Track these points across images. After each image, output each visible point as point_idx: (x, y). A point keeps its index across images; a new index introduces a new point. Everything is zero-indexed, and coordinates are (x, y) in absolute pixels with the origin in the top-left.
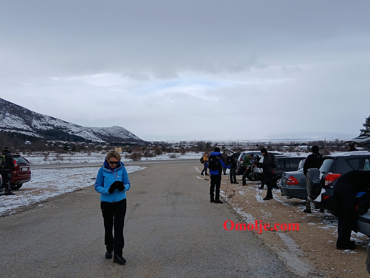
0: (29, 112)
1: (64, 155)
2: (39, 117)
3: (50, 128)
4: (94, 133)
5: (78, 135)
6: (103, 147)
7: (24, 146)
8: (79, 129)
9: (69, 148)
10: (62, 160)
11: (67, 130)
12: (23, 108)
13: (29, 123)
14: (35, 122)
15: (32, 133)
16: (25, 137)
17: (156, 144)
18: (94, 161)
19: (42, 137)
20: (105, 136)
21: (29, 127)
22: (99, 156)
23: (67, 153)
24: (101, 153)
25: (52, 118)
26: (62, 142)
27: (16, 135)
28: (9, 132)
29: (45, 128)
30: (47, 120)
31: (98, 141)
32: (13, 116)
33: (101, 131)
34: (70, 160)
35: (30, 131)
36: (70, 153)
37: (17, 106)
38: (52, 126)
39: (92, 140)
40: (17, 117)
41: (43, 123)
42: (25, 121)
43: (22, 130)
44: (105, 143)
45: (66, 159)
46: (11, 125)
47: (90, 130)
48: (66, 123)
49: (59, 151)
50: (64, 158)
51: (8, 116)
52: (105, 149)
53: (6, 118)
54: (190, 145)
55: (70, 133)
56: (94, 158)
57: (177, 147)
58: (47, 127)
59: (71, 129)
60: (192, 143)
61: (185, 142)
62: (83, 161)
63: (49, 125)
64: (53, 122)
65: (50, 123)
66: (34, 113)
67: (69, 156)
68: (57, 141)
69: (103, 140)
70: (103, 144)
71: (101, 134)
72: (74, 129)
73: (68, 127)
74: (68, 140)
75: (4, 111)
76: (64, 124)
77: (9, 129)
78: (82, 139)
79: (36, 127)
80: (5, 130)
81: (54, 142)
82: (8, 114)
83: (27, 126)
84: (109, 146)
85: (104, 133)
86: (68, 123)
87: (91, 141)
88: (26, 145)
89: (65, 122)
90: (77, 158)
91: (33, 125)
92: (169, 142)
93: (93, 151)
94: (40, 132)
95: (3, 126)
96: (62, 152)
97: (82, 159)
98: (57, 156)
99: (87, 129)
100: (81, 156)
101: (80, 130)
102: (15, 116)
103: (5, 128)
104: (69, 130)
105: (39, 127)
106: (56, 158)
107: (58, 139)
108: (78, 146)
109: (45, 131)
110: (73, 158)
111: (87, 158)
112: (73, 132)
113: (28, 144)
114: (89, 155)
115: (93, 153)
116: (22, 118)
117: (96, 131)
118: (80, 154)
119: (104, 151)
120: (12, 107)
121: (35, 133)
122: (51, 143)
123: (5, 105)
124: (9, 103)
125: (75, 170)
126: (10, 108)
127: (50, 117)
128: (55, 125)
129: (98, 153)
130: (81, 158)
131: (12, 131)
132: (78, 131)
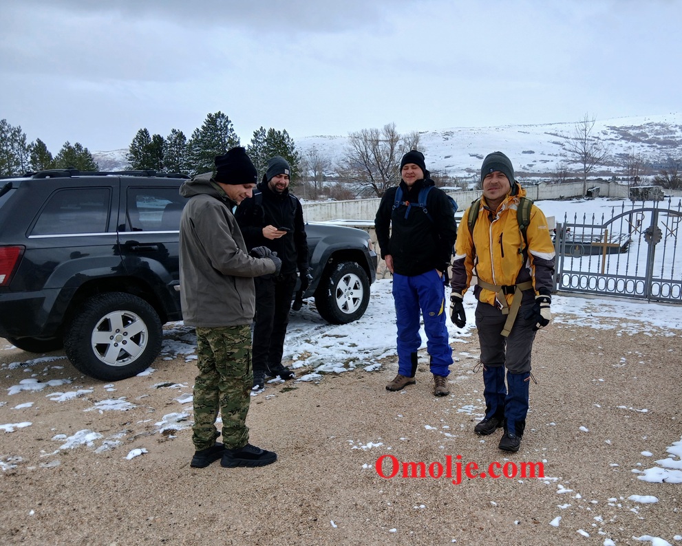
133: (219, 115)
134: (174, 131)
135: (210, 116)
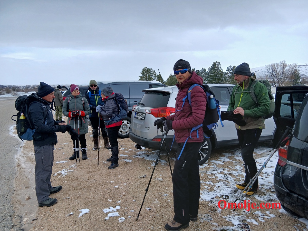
17: (10, 87)
54: (33, 87)
57: (24, 88)
60: (34, 86)
61: (29, 86)
92: (19, 86)
133: (217, 62)
134: (203, 68)
135: (214, 63)
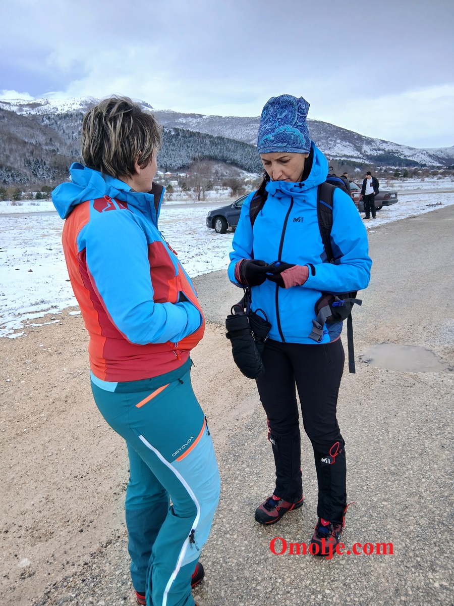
0: (360, 137)
1: (394, 181)
2: (369, 142)
3: (381, 152)
4: (430, 156)
5: (410, 158)
6: (440, 171)
7: (354, 174)
8: (412, 152)
9: (400, 174)
10: (392, 187)
11: (399, 154)
12: (353, 132)
13: (359, 149)
14: (366, 148)
15: (362, 160)
16: (355, 165)
18: (429, 187)
19: (372, 163)
20: (443, 159)
21: (359, 153)
22: (434, 182)
23: (397, 179)
24: (436, 178)
25: (384, 142)
26: (393, 167)
27: (346, 163)
28: (340, 160)
29: (375, 153)
30: (378, 143)
31: (434, 165)
32: (344, 143)
33: (438, 153)
34: (401, 187)
35: (360, 158)
36: (401, 180)
37: (348, 131)
38: (383, 150)
39: (427, 164)
40: (348, 143)
41: (374, 148)
42: (355, 146)
43: (352, 157)
44: (442, 167)
45: (396, 187)
46: (341, 152)
47: (425, 152)
48: (399, 145)
49: (389, 178)
50: (394, 185)
51: (339, 143)
52: (441, 174)
53: (337, 145)
55: (402, 157)
56: (428, 184)
58: (377, 152)
59: (403, 153)
62: (415, 188)
63: (379, 150)
64: (384, 146)
65: (381, 147)
66: (364, 138)
67: (400, 183)
68: (388, 167)
69: (440, 163)
70: (439, 168)
71: (437, 157)
72: (407, 153)
73: (400, 150)
74: (400, 165)
75: (335, 138)
76: (395, 147)
77: (339, 157)
78: (415, 163)
79: (366, 153)
80: (336, 159)
81: (384, 168)
82: (339, 141)
83: (357, 152)
84: (447, 170)
85: (441, 155)
86: (400, 146)
87: (425, 165)
88: (355, 172)
89: (397, 145)
90: (409, 184)
91: (363, 151)
93: (428, 176)
94: (370, 158)
95: (334, 154)
96: (393, 179)
97: (414, 186)
98: (387, 183)
99: (422, 152)
100: (414, 183)
101: (414, 153)
102: (346, 142)
103: (336, 156)
104: (401, 154)
105: (369, 153)
106: (386, 185)
107: (389, 164)
108: (410, 171)
109: (375, 156)
110: (405, 184)
111: (420, 184)
112: (405, 156)
113: (358, 172)
114: (423, 180)
115: (426, 179)
116: (353, 144)
117: (431, 153)
118: (413, 179)
119: (440, 176)
120: (343, 132)
121: (365, 160)
122: (381, 169)
123: (337, 131)
124: (340, 128)
125: (407, 196)
126: (341, 134)
127: (382, 140)
128: (386, 150)
129: (433, 178)
130: (413, 184)
131: (342, 159)
132: (411, 154)
